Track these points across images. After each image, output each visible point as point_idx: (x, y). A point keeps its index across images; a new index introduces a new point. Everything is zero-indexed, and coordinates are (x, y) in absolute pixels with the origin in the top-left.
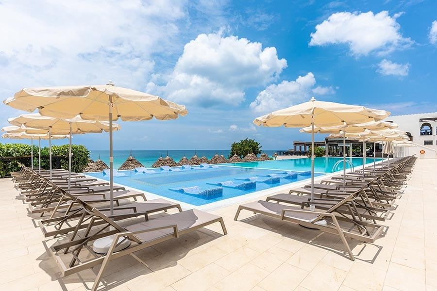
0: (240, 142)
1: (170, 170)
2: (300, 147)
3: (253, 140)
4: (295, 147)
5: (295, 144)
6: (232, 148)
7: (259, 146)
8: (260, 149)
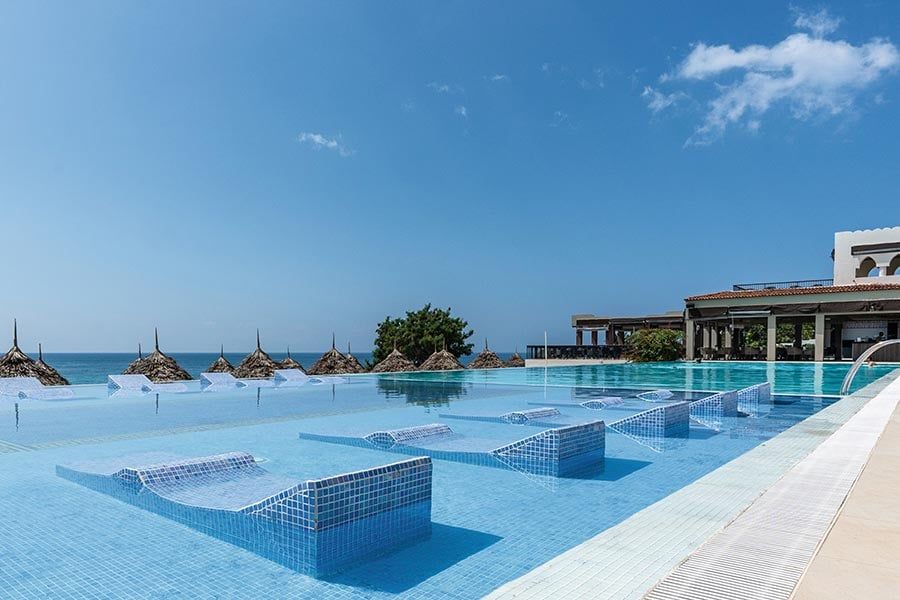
0: (405, 318)
1: (145, 389)
2: (595, 334)
3: (445, 310)
4: (580, 334)
5: (581, 323)
6: (377, 336)
7: (465, 331)
8: (466, 342)
